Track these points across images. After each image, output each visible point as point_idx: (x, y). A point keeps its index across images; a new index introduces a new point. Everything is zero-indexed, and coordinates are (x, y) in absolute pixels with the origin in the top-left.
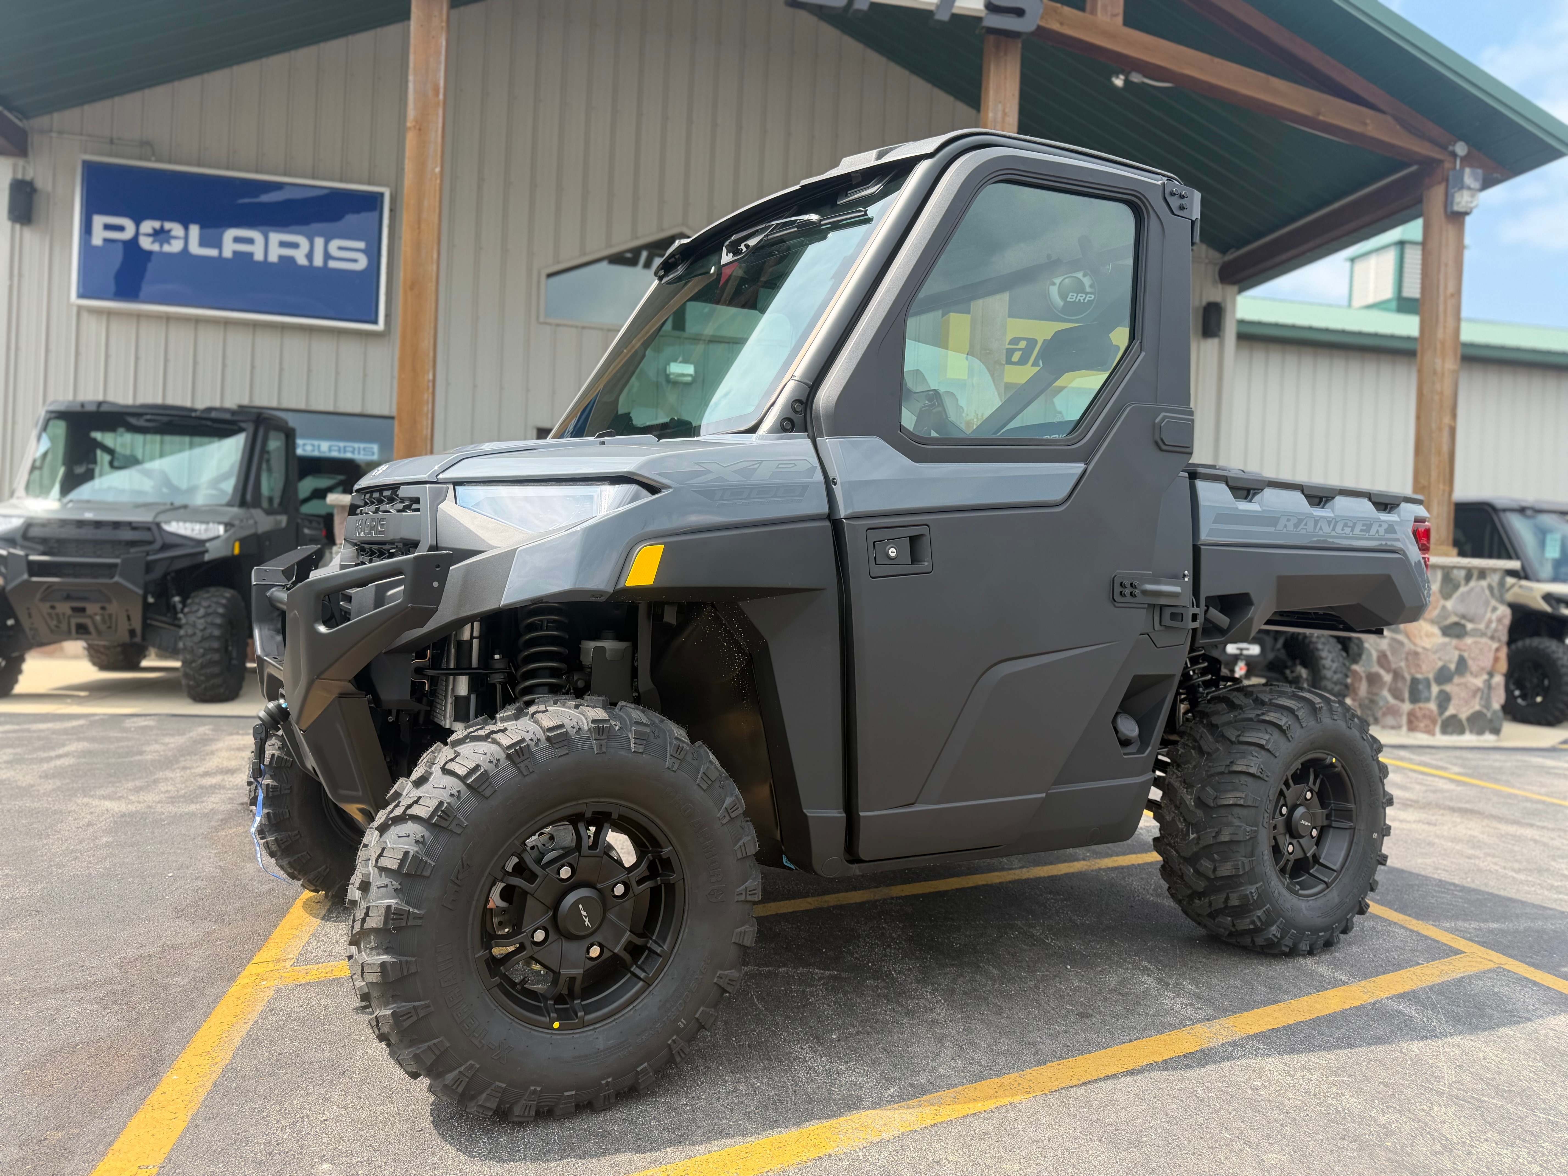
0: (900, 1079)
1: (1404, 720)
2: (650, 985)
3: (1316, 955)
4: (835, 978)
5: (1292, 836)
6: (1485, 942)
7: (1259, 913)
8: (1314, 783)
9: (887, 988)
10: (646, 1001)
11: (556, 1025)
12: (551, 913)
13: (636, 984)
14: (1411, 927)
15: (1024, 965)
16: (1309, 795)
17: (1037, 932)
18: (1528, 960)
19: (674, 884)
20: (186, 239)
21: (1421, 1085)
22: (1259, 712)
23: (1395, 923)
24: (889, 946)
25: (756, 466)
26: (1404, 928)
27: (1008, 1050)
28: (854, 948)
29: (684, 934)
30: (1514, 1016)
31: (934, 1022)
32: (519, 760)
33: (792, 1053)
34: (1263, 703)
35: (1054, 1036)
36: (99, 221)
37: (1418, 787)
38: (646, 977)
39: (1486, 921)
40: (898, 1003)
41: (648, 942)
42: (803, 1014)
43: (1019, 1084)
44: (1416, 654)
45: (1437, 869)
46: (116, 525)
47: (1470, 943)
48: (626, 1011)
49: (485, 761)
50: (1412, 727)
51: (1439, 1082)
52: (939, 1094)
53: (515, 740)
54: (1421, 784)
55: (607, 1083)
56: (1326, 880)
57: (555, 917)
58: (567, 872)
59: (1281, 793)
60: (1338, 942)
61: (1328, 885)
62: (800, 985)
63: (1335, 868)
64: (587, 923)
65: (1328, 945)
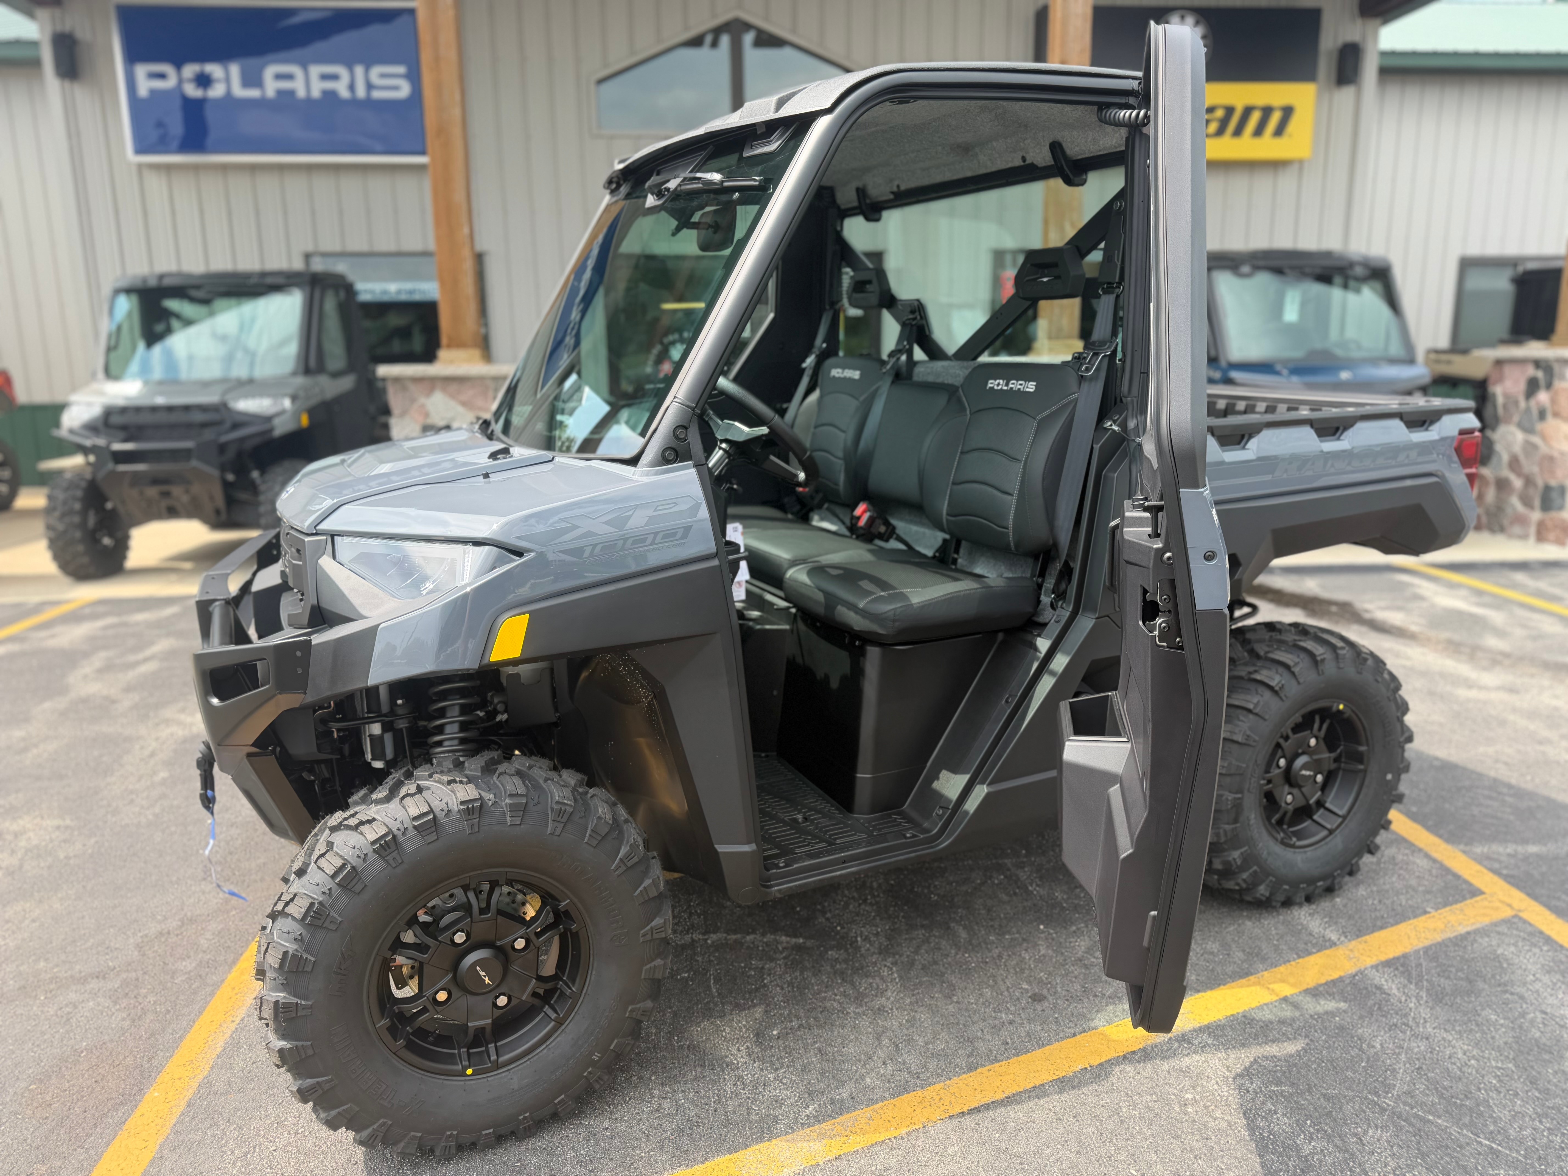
0: (823, 1093)
1: (1533, 530)
2: (562, 1024)
3: (1314, 903)
4: (798, 948)
5: (1291, 785)
6: (1512, 876)
7: (1245, 875)
8: (1320, 729)
9: (846, 961)
10: (558, 1039)
11: (469, 1071)
12: (450, 976)
13: (549, 1023)
14: (1435, 855)
15: (996, 924)
16: (1313, 742)
17: (1023, 875)
18: (1554, 903)
19: (577, 932)
20: (228, 80)
21: (1366, 1098)
22: (1251, 669)
23: (1420, 850)
24: (865, 901)
25: (630, 513)
26: (1427, 856)
27: (943, 1050)
28: (829, 905)
29: (592, 976)
30: (1506, 992)
31: (881, 1010)
32: (387, 853)
33: (727, 1057)
34: (1258, 657)
35: (996, 1029)
36: (141, 71)
37: (1519, 632)
38: (556, 1018)
39: (1525, 841)
40: (853, 984)
41: (557, 984)
42: (752, 1001)
43: (941, 1099)
44: (1551, 459)
45: (1497, 761)
46: (187, 408)
47: (1496, 879)
48: (539, 1050)
49: (353, 855)
50: (1541, 537)
51: (1387, 1093)
52: (857, 1113)
53: (380, 835)
54: (1524, 626)
55: (525, 1118)
56: (1329, 826)
57: (455, 977)
58: (461, 937)
59: (1278, 746)
60: (1341, 888)
61: (1331, 832)
62: (761, 959)
63: (1340, 813)
64: (487, 981)
65: (1330, 890)
